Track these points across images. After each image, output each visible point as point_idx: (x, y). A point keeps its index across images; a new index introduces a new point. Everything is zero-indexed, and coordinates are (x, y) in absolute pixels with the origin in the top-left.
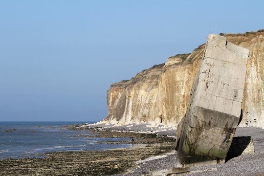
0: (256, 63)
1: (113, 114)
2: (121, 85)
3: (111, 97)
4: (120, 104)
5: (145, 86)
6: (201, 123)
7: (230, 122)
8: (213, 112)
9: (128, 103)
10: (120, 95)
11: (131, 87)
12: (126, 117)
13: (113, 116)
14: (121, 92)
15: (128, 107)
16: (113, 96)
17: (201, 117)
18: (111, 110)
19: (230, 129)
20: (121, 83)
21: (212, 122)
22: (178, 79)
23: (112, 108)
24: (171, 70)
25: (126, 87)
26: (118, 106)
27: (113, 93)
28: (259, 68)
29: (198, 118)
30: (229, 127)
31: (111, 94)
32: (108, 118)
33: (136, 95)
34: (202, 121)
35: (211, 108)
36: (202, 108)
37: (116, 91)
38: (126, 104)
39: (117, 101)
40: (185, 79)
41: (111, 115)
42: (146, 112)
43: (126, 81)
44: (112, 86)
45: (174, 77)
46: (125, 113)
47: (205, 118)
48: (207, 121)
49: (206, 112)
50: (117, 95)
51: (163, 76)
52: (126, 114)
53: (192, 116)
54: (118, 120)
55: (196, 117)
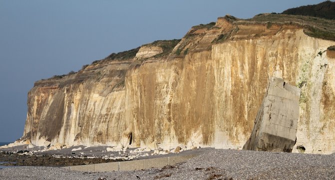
0: (282, 66)
1: (40, 130)
2: (52, 84)
3: (36, 103)
4: (52, 114)
5: (100, 86)
6: (266, 145)
7: (288, 144)
8: (275, 137)
9: (69, 113)
10: (51, 100)
11: (74, 89)
12: (65, 134)
13: (39, 134)
14: (53, 94)
15: (68, 119)
16: (38, 100)
17: (266, 141)
18: (35, 123)
19: (288, 150)
20: (52, 81)
21: (275, 144)
22: (160, 79)
23: (36, 121)
24: (148, 65)
25: (61, 87)
26: (49, 118)
27: (38, 96)
28: (285, 73)
29: (264, 141)
30: (287, 148)
31: (36, 98)
32: (29, 136)
33: (84, 102)
34: (267, 143)
35: (274, 134)
36: (268, 134)
37: (44, 93)
38: (65, 115)
39: (46, 110)
40: (171, 80)
41: (36, 132)
42: (102, 127)
43: (61, 77)
44: (36, 84)
45: (152, 76)
46: (63, 129)
47: (269, 141)
48: (271, 144)
49: (270, 136)
50: (46, 99)
51: (135, 74)
52: (66, 130)
53: (260, 140)
54: (49, 140)
55: (262, 140)
